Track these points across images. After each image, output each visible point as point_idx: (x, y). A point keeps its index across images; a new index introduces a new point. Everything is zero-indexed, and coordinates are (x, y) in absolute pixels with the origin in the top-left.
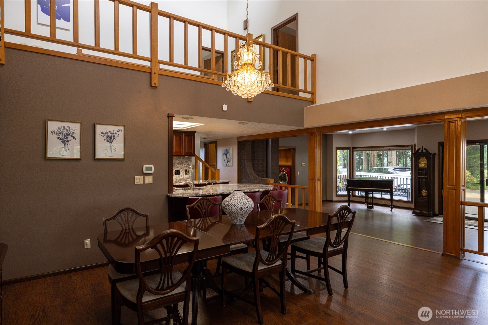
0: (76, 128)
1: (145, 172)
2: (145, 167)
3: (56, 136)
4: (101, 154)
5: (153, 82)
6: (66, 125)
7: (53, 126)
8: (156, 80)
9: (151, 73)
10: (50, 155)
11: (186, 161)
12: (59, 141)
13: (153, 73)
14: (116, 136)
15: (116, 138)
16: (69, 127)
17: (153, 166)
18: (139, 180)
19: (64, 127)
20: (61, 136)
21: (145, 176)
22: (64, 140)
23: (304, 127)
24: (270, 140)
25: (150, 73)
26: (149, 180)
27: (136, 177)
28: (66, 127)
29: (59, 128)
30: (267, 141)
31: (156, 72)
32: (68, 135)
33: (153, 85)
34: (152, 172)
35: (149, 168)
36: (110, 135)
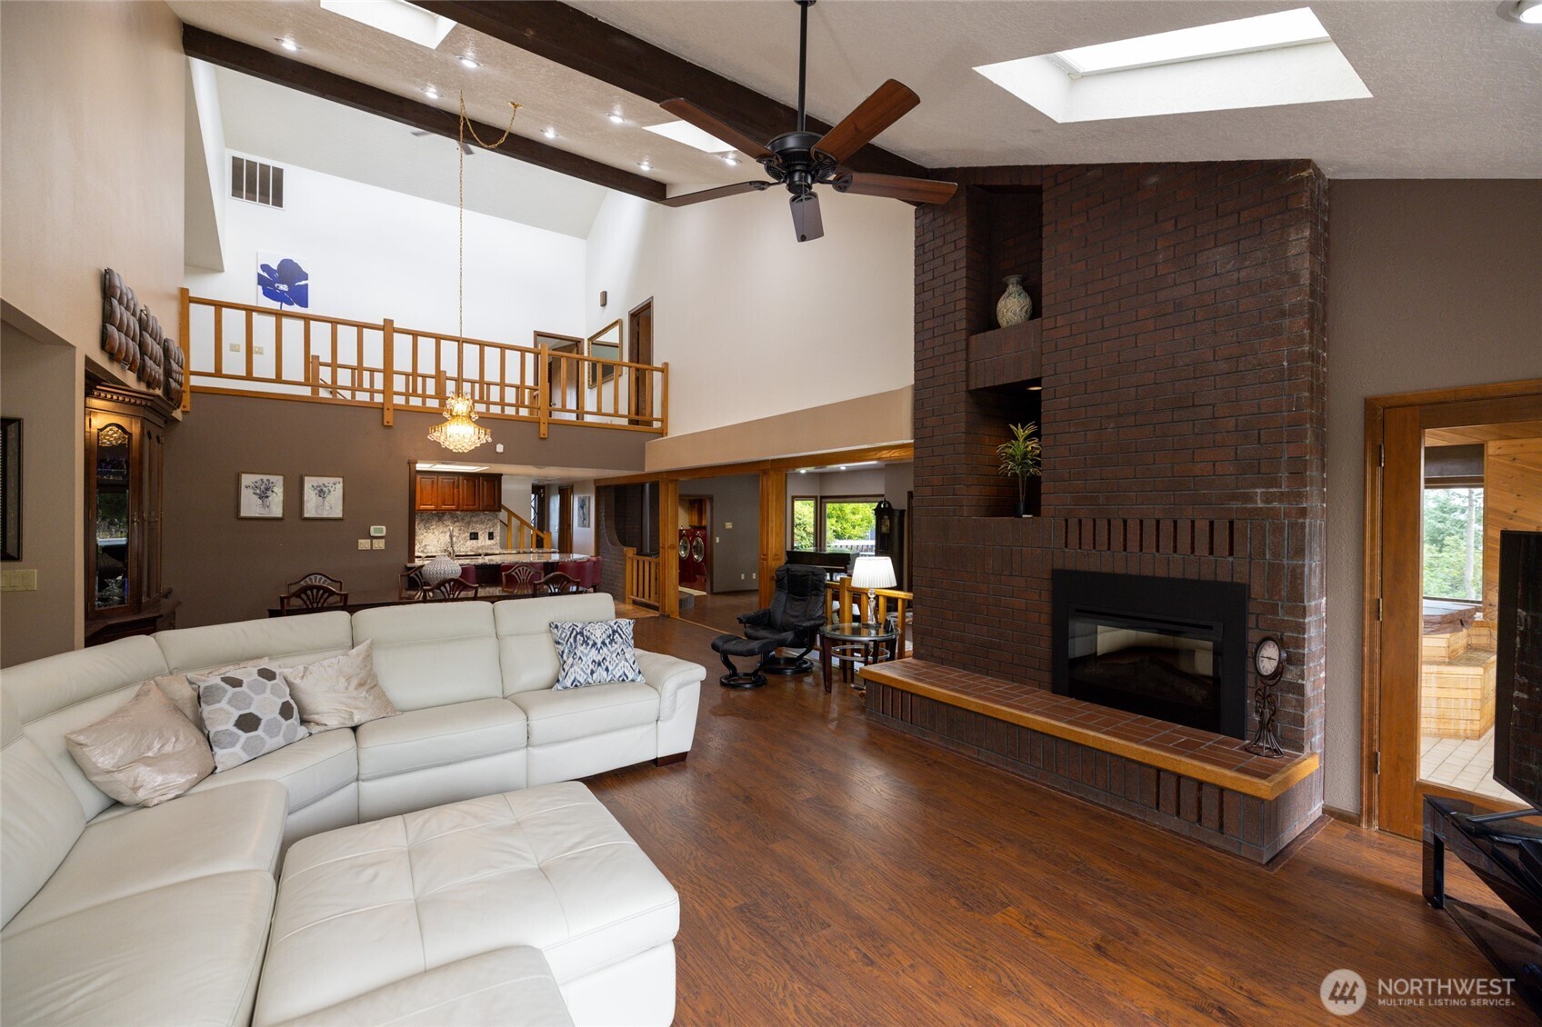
0: (278, 481)
1: (372, 534)
2: (372, 528)
3: (252, 491)
4: (310, 511)
5: (385, 421)
6: (265, 477)
7: (247, 479)
8: (389, 417)
9: (383, 409)
10: (243, 514)
11: (489, 520)
12: (256, 497)
13: (385, 409)
14: (332, 490)
15: (333, 493)
16: (268, 480)
17: (384, 528)
18: (364, 544)
19: (262, 480)
20: (258, 491)
21: (374, 541)
22: (264, 495)
23: (644, 470)
24: (647, 485)
25: (381, 408)
26: (379, 544)
27: (360, 541)
28: (265, 480)
29: (256, 482)
30: (642, 486)
31: (389, 407)
32: (267, 489)
33: (386, 424)
34: (384, 534)
35: (378, 530)
36: (324, 489)
